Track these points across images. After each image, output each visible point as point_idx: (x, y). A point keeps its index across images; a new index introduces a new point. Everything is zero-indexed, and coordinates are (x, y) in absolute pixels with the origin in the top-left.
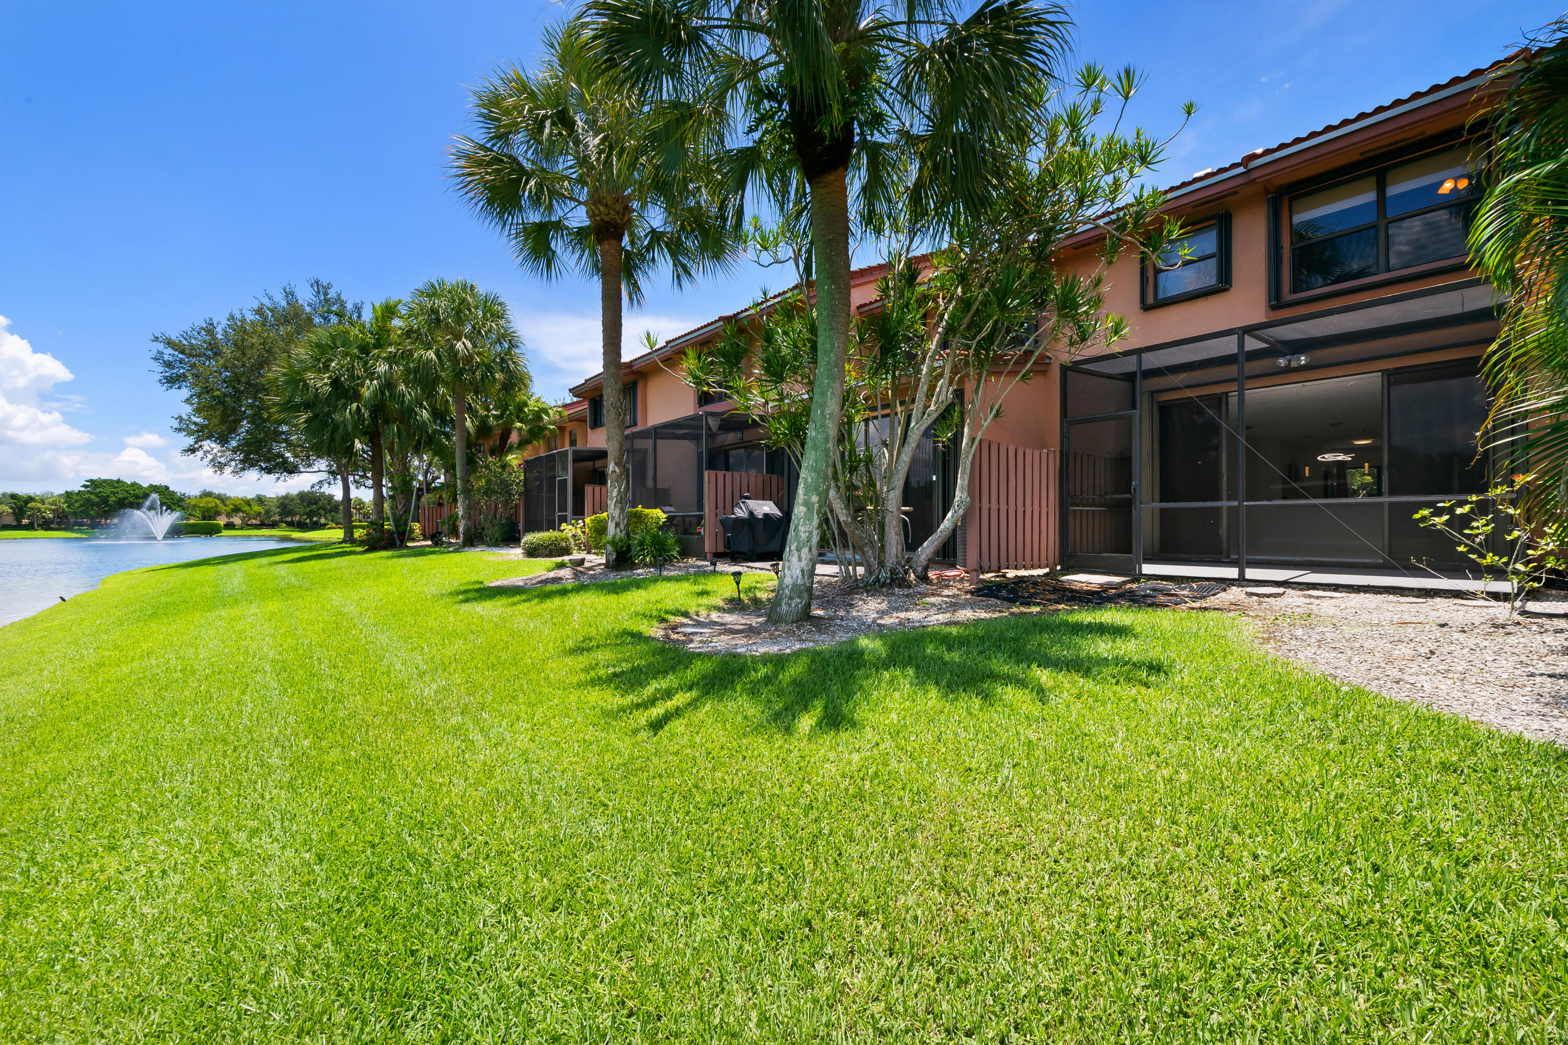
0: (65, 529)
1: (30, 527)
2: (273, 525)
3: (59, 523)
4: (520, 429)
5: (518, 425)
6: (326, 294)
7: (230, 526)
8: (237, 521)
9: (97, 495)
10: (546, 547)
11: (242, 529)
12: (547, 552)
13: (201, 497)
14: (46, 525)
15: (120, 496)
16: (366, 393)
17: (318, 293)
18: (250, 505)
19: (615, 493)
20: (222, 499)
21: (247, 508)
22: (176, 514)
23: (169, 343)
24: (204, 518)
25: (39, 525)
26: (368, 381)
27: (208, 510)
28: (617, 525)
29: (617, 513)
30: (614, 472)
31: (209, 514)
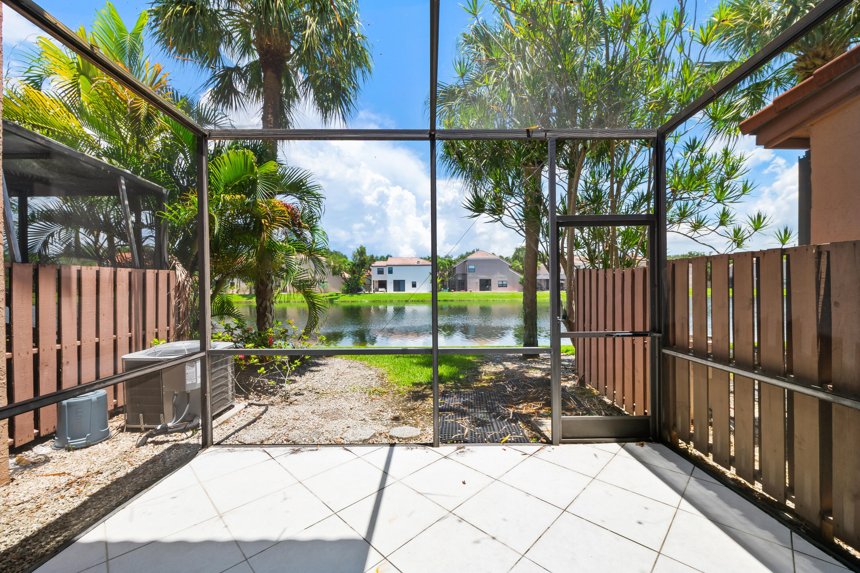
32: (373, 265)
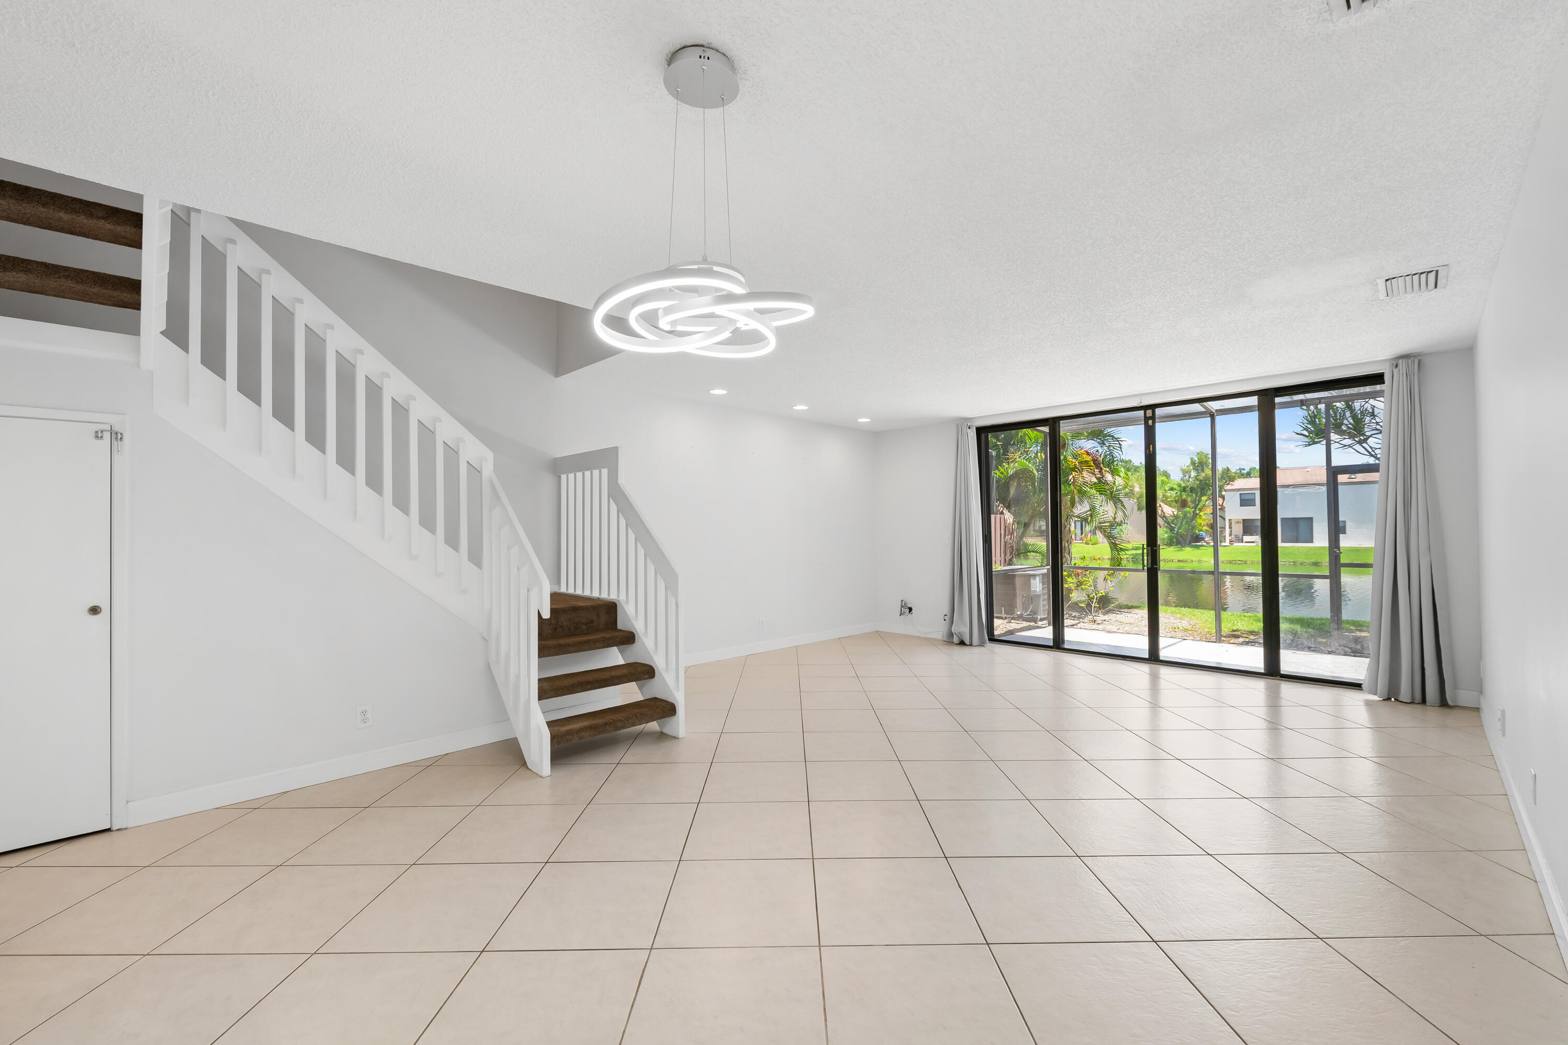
32: (1228, 487)
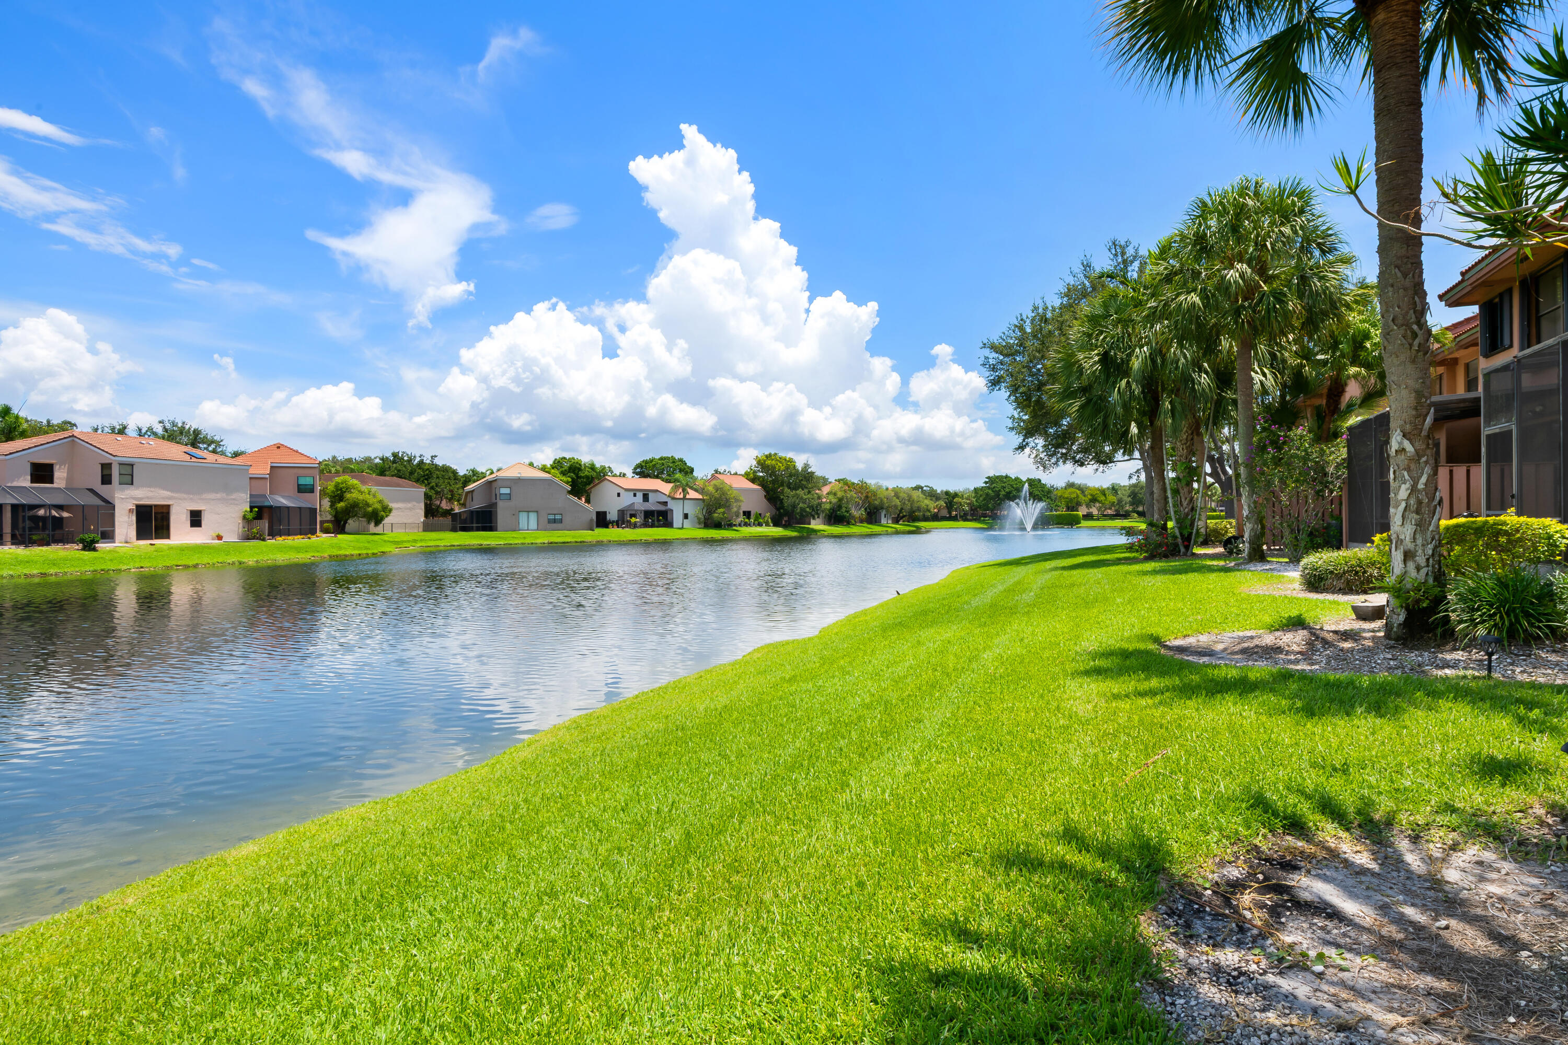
0: (975, 520)
1: (954, 519)
2: (1126, 516)
3: (972, 515)
4: (1356, 376)
5: (1353, 370)
6: (1123, 254)
7: (1088, 517)
8: (1095, 511)
9: (992, 489)
10: (1339, 577)
11: (1098, 520)
12: (1340, 584)
13: (1066, 488)
14: (965, 518)
15: (1007, 490)
16: (1136, 364)
17: (1116, 255)
18: (1105, 495)
19: (1403, 493)
20: (1082, 489)
21: (1102, 498)
22: (1040, 505)
23: (993, 348)
24: (1068, 509)
25: (961, 517)
26: (1137, 350)
27: (1071, 500)
28: (1408, 556)
29: (1407, 532)
30: (1402, 451)
31: (1073, 505)
